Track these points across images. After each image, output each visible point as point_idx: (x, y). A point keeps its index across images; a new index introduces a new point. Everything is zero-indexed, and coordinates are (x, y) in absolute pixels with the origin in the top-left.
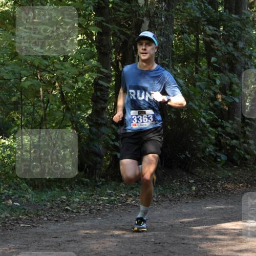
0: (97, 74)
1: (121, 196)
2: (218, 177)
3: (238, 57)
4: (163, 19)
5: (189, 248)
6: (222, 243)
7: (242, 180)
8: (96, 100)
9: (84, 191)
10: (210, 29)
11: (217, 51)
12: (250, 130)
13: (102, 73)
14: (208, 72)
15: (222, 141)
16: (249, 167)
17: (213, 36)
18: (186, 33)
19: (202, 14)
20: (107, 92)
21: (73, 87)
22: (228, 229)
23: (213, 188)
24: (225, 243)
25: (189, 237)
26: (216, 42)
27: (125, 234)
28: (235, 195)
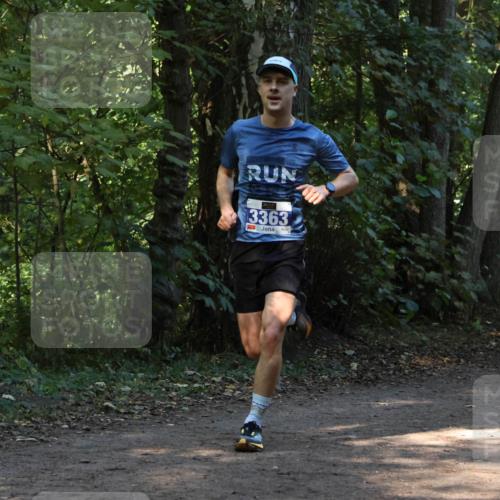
0: (162, 143)
1: (214, 382)
2: (402, 344)
3: (438, 109)
4: (292, 35)
5: (347, 482)
6: (411, 473)
7: (448, 350)
8: (161, 192)
9: (141, 371)
10: (382, 55)
11: (396, 98)
12: (462, 251)
13: (173, 139)
14: (381, 139)
15: (409, 273)
16: (462, 325)
17: (389, 68)
18: (335, 61)
19: (367, 24)
20: (184, 176)
21: (117, 169)
22: (421, 446)
23: (392, 366)
24: (417, 472)
25: (347, 460)
26: (396, 80)
27: (220, 455)
28: (435, 378)
